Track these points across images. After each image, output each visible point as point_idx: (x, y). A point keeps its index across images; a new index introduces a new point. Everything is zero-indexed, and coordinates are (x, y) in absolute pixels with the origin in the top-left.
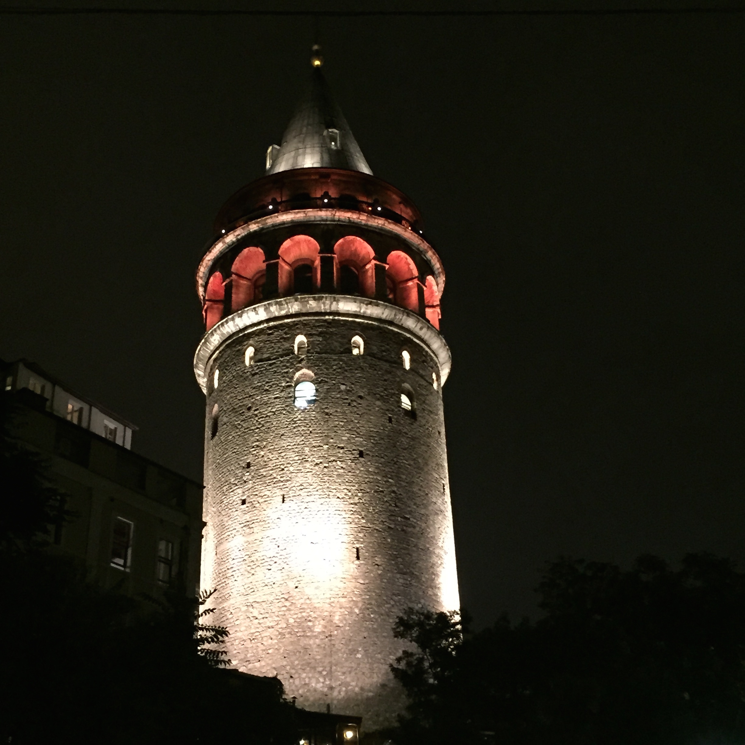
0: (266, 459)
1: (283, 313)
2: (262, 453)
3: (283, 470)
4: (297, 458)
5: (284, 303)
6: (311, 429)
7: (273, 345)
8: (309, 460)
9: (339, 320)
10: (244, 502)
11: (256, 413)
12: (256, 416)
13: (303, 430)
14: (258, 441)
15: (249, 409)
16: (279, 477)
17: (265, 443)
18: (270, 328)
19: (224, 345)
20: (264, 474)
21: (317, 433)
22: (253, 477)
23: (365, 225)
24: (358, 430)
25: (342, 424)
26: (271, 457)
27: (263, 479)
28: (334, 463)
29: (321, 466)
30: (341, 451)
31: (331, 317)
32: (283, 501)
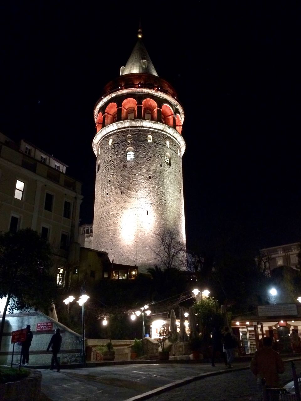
0: (116, 179)
1: (123, 126)
2: (114, 177)
3: (121, 183)
4: (126, 179)
5: (123, 123)
6: (132, 168)
7: (119, 138)
8: (131, 179)
9: (143, 129)
10: (107, 194)
11: (113, 162)
12: (113, 163)
13: (129, 169)
14: (113, 172)
15: (110, 161)
16: (120, 185)
17: (115, 173)
18: (118, 132)
19: (102, 139)
20: (115, 184)
21: (134, 170)
22: (111, 185)
23: (154, 94)
24: (149, 169)
25: (143, 166)
26: (117, 178)
27: (114, 186)
28: (140, 180)
29: (135, 182)
30: (143, 176)
31: (140, 128)
32: (121, 194)
